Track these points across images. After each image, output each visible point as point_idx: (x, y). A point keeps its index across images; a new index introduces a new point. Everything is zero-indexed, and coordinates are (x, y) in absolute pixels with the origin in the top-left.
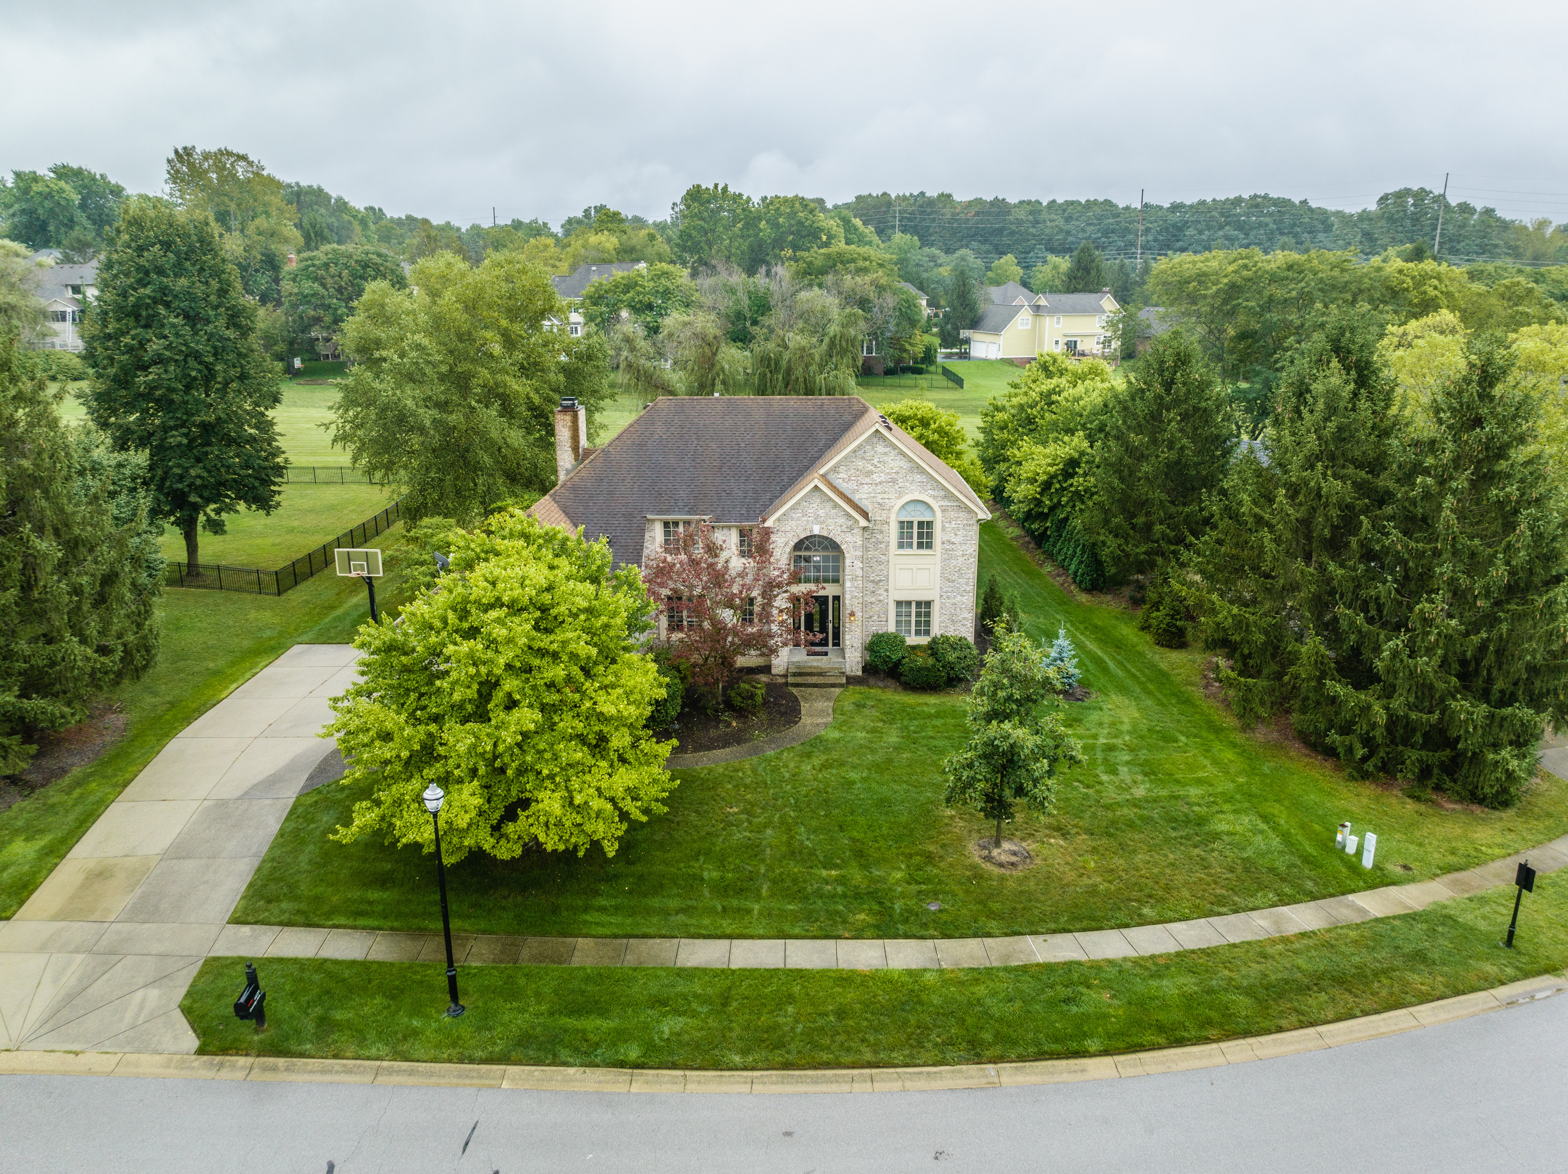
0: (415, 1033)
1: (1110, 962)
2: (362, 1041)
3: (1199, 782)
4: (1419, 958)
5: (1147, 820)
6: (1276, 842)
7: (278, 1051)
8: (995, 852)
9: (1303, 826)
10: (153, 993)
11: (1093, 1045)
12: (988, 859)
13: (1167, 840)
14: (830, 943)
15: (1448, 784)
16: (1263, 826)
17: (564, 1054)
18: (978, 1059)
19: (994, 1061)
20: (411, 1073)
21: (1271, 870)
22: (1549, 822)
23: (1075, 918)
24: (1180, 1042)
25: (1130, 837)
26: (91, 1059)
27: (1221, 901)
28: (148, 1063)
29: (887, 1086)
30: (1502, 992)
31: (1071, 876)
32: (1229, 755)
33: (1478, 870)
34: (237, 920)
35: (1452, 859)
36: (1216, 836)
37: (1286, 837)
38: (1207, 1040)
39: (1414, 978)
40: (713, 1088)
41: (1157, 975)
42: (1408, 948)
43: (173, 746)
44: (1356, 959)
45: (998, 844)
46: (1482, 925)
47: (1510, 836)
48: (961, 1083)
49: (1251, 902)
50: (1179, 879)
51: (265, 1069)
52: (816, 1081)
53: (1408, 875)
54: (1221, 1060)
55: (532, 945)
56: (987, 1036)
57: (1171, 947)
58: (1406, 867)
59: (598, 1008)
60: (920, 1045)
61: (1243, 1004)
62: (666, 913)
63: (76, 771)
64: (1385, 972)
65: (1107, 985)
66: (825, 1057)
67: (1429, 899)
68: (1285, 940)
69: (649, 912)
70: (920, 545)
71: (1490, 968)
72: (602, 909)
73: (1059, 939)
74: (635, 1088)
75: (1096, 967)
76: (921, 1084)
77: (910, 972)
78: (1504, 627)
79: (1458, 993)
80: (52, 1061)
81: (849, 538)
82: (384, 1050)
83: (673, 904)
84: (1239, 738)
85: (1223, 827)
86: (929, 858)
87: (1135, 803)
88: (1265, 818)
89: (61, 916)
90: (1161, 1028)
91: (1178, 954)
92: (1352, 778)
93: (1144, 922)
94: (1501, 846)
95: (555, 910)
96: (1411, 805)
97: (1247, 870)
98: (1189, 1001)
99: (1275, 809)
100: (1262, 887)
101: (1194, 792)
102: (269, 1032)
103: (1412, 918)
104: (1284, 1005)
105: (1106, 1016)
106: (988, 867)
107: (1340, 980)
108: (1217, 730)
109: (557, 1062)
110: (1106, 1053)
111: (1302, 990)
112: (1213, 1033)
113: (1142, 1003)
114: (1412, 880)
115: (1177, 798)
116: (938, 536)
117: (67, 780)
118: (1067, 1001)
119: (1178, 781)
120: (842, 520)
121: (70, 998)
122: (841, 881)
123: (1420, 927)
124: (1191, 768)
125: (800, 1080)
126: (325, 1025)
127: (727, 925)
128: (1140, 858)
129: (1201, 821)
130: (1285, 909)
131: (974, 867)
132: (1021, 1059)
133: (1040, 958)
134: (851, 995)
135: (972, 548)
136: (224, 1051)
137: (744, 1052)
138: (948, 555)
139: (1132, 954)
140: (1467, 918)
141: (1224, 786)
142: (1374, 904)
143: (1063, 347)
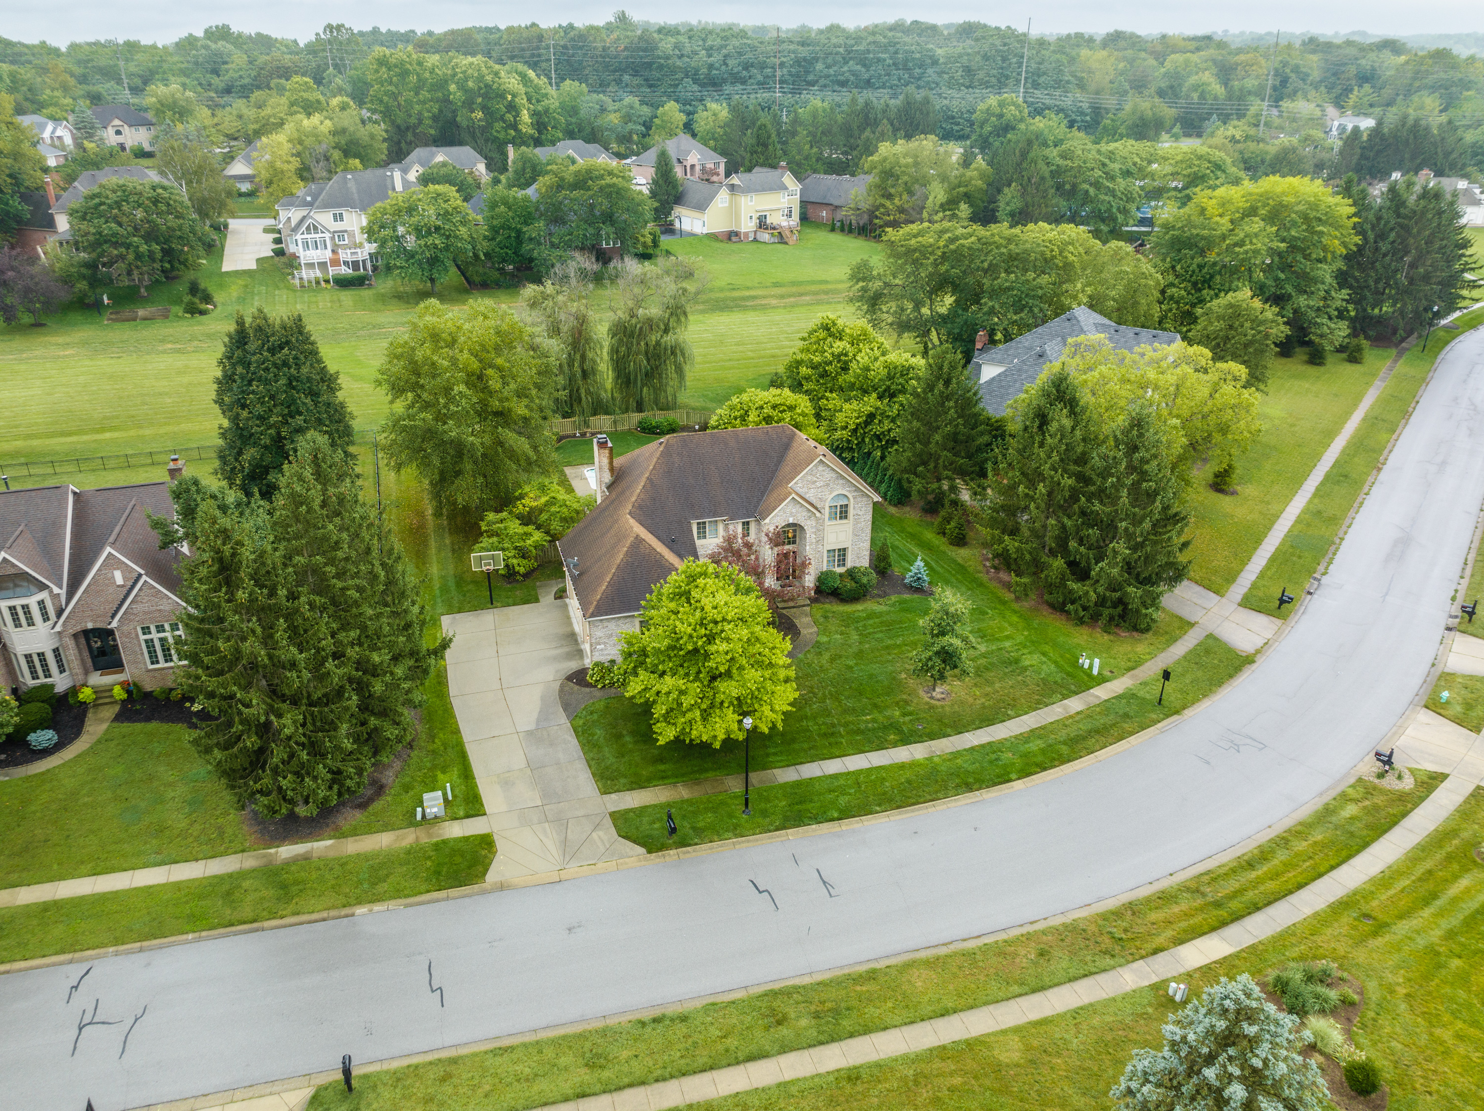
0: (737, 825)
1: (1006, 739)
3: (1008, 637)
4: (1126, 716)
5: (993, 664)
6: (1053, 667)
8: (934, 694)
9: (1062, 656)
10: (600, 833)
11: (1013, 776)
12: (932, 698)
13: (1005, 674)
14: (884, 751)
15: (1123, 624)
16: (1044, 659)
17: (806, 821)
18: (971, 790)
19: (977, 790)
20: (748, 841)
21: (1055, 682)
22: (1167, 637)
23: (982, 721)
24: (1045, 769)
25: (990, 675)
27: (1038, 702)
28: (630, 861)
29: (941, 808)
30: (1159, 725)
31: (971, 700)
32: (1015, 619)
33: (1141, 668)
34: (607, 793)
35: (1130, 664)
36: (1025, 669)
37: (1055, 663)
38: (1055, 766)
39: (1126, 726)
40: (873, 822)
41: (1026, 742)
42: (1121, 712)
44: (1102, 721)
45: (934, 690)
46: (1148, 696)
47: (1152, 647)
48: (969, 801)
49: (1051, 700)
50: (1018, 694)
51: (684, 853)
52: (913, 811)
53: (1114, 675)
54: (1061, 773)
56: (971, 780)
57: (1025, 729)
58: (1111, 672)
59: (807, 799)
60: (946, 789)
61: (1064, 749)
62: (806, 750)
64: (1114, 725)
65: (1009, 749)
66: (913, 801)
67: (1124, 687)
68: (1071, 717)
69: (797, 751)
70: (841, 518)
71: (1154, 716)
72: (775, 754)
73: (979, 732)
74: (844, 828)
75: (1001, 742)
76: (953, 804)
77: (927, 759)
78: (1149, 549)
79: (1143, 729)
81: (809, 522)
82: (730, 834)
83: (806, 745)
84: (1016, 606)
85: (1027, 663)
86: (907, 702)
87: (983, 655)
88: (1044, 654)
89: (513, 808)
90: (1037, 765)
91: (1031, 731)
92: (1077, 625)
93: (1010, 718)
94: (1149, 654)
96: (1106, 637)
97: (1044, 684)
98: (1043, 751)
99: (1047, 648)
100: (1054, 692)
101: (1007, 644)
102: (675, 838)
103: (1119, 697)
104: (1080, 746)
105: (1014, 764)
106: (932, 701)
107: (1097, 731)
108: (1004, 603)
109: (805, 824)
110: (1019, 779)
111: (1084, 738)
112: (1056, 763)
113: (1025, 755)
114: (1115, 678)
115: (1001, 649)
116: (851, 512)
118: (996, 760)
119: (998, 639)
120: (805, 514)
121: (563, 843)
122: (874, 720)
123: (1124, 701)
124: (1001, 629)
125: (906, 812)
126: (697, 830)
128: (997, 686)
129: (1017, 661)
130: (1066, 701)
131: (927, 703)
132: (988, 787)
133: (976, 743)
134: (908, 774)
135: (869, 517)
136: (660, 850)
137: (879, 805)
138: (857, 522)
139: (1012, 734)
140: (1141, 694)
141: (1020, 638)
142: (1102, 693)
143: (755, 221)
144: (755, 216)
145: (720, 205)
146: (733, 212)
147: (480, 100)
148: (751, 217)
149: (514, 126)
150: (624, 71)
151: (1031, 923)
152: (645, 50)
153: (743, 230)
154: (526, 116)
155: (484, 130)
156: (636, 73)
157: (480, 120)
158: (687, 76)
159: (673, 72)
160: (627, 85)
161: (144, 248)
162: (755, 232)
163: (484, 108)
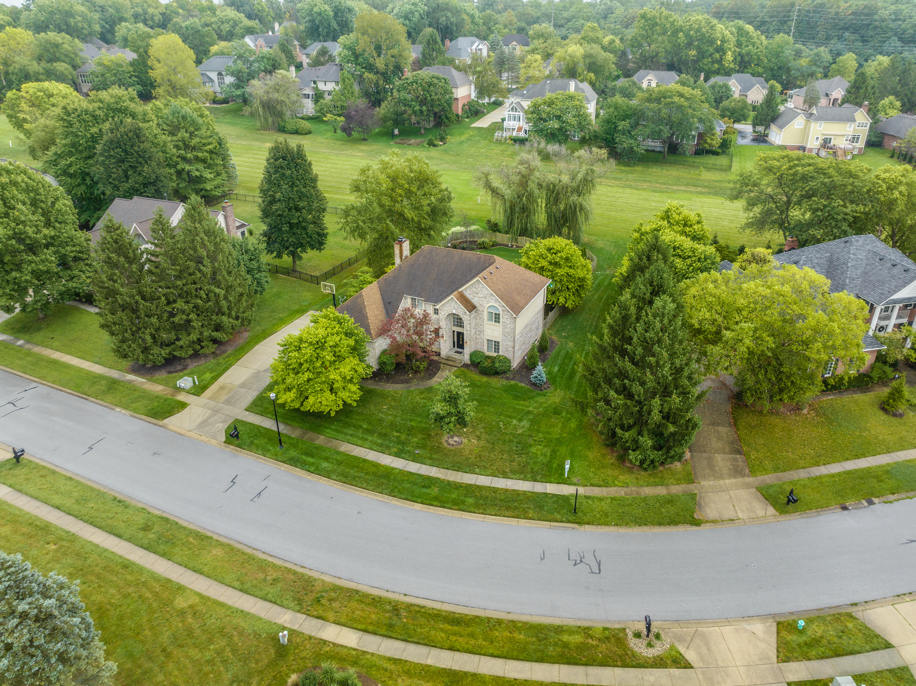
0: (269, 450)
2: (257, 449)
3: (547, 432)
4: (541, 507)
6: (547, 460)
7: (239, 446)
8: (450, 440)
10: (221, 425)
12: (447, 442)
13: (510, 450)
14: (381, 454)
16: (549, 453)
17: (298, 464)
19: (394, 496)
21: (532, 468)
23: (454, 466)
24: (443, 507)
25: (499, 446)
26: (203, 438)
27: (503, 473)
28: (214, 442)
30: (555, 524)
31: (468, 453)
34: (246, 410)
35: (600, 482)
36: (527, 453)
39: (532, 512)
40: (325, 482)
41: (456, 488)
42: (541, 504)
43: (257, 347)
45: (452, 438)
48: (381, 500)
49: (513, 476)
50: (500, 463)
52: (348, 488)
53: (577, 483)
55: (310, 435)
56: (397, 490)
57: (472, 482)
58: (579, 480)
59: (312, 456)
60: (379, 487)
62: (346, 434)
63: (229, 352)
65: (440, 486)
66: (355, 483)
67: (572, 492)
69: (342, 433)
70: (495, 321)
71: (559, 517)
72: (331, 430)
73: (443, 470)
74: (309, 477)
75: (444, 481)
76: (372, 496)
79: (539, 520)
80: (196, 436)
82: (261, 453)
83: (350, 432)
85: (534, 450)
88: (554, 451)
89: (210, 398)
91: (470, 485)
93: (473, 473)
95: (320, 426)
97: (524, 466)
98: (457, 497)
100: (522, 473)
101: (540, 436)
102: (239, 442)
106: (444, 444)
109: (296, 466)
110: (422, 503)
114: (576, 485)
115: (531, 436)
116: (501, 319)
117: (225, 355)
118: (425, 487)
119: (539, 430)
121: (205, 421)
124: (552, 426)
125: (345, 487)
126: (252, 443)
127: (359, 442)
128: (494, 453)
129: (529, 446)
130: (521, 481)
131: (440, 443)
132: (400, 498)
133: (432, 474)
134: (373, 470)
135: (513, 326)
136: (229, 443)
141: (554, 436)
142: (551, 488)
143: (820, 141)
144: (821, 138)
145: (796, 127)
146: (805, 132)
147: (696, 43)
148: (817, 138)
149: (720, 61)
150: (846, 29)
151: (302, 567)
152: (867, 15)
153: (809, 146)
154: (729, 56)
155: (696, 62)
156: (856, 31)
157: (694, 56)
158: (895, 35)
159: (885, 32)
160: (845, 40)
161: (417, 108)
162: (819, 149)
163: (698, 48)
